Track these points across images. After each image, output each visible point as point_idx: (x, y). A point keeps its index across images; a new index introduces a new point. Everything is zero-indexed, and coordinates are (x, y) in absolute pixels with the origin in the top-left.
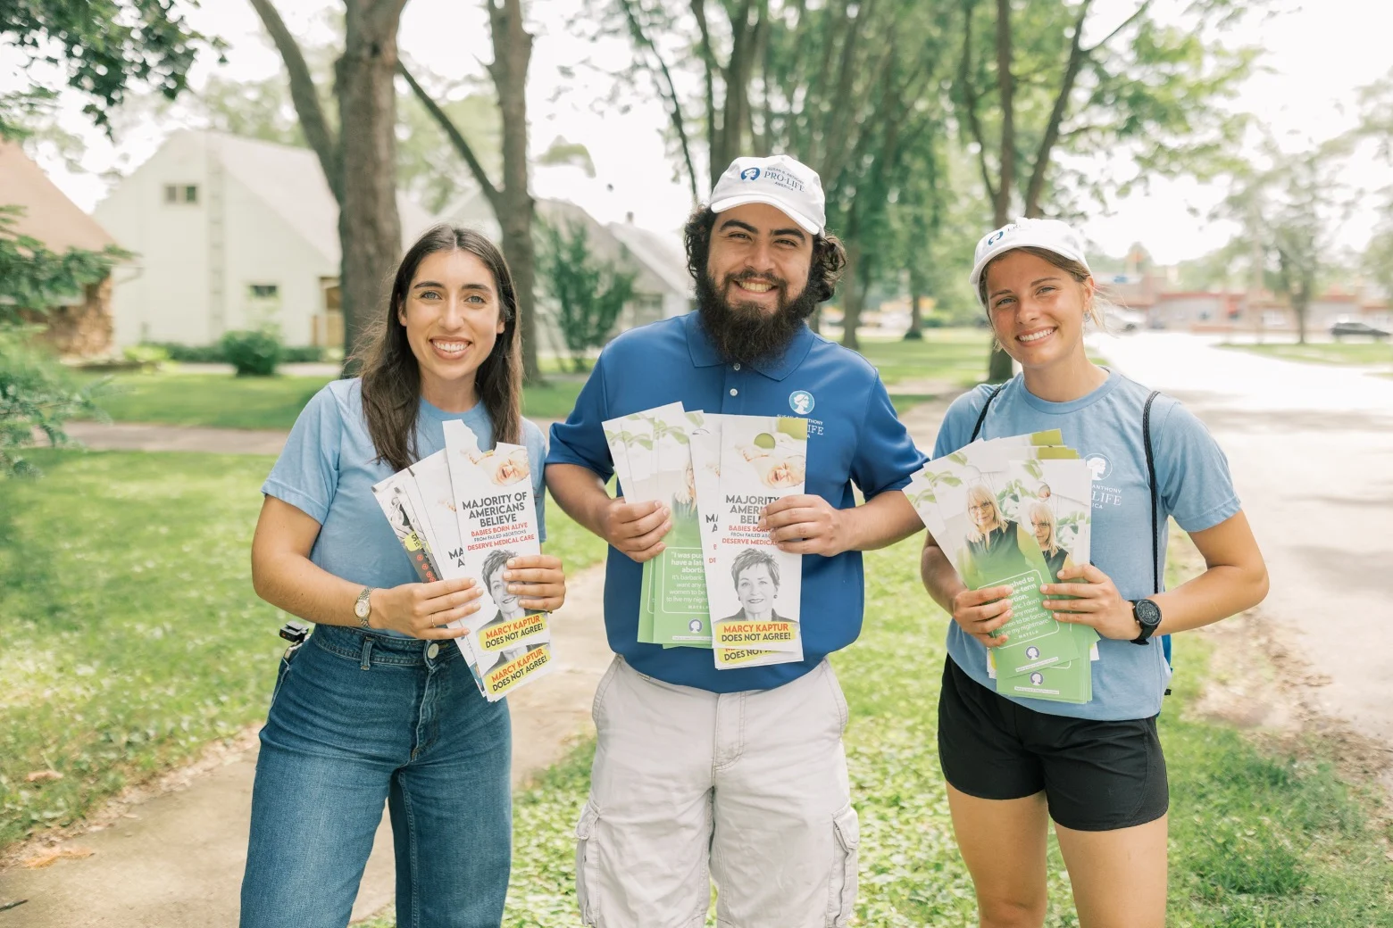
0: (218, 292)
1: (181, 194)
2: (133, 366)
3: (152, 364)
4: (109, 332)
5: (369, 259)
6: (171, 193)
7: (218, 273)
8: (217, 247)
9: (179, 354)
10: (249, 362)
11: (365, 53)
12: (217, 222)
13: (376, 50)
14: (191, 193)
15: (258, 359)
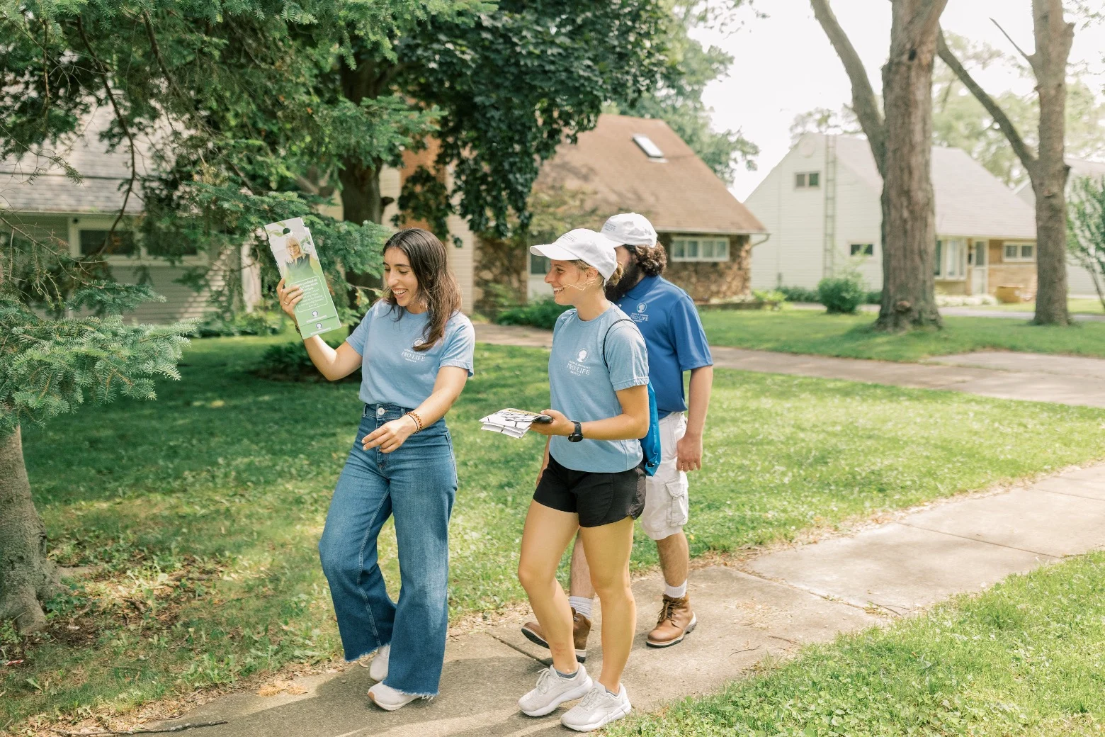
0: (829, 251)
1: (807, 180)
2: (758, 304)
3: (774, 304)
4: (746, 279)
5: (905, 221)
6: (800, 180)
7: (830, 236)
8: (830, 218)
9: (795, 297)
10: (836, 302)
11: (905, 58)
12: (830, 199)
13: (913, 55)
14: (814, 180)
15: (843, 300)
